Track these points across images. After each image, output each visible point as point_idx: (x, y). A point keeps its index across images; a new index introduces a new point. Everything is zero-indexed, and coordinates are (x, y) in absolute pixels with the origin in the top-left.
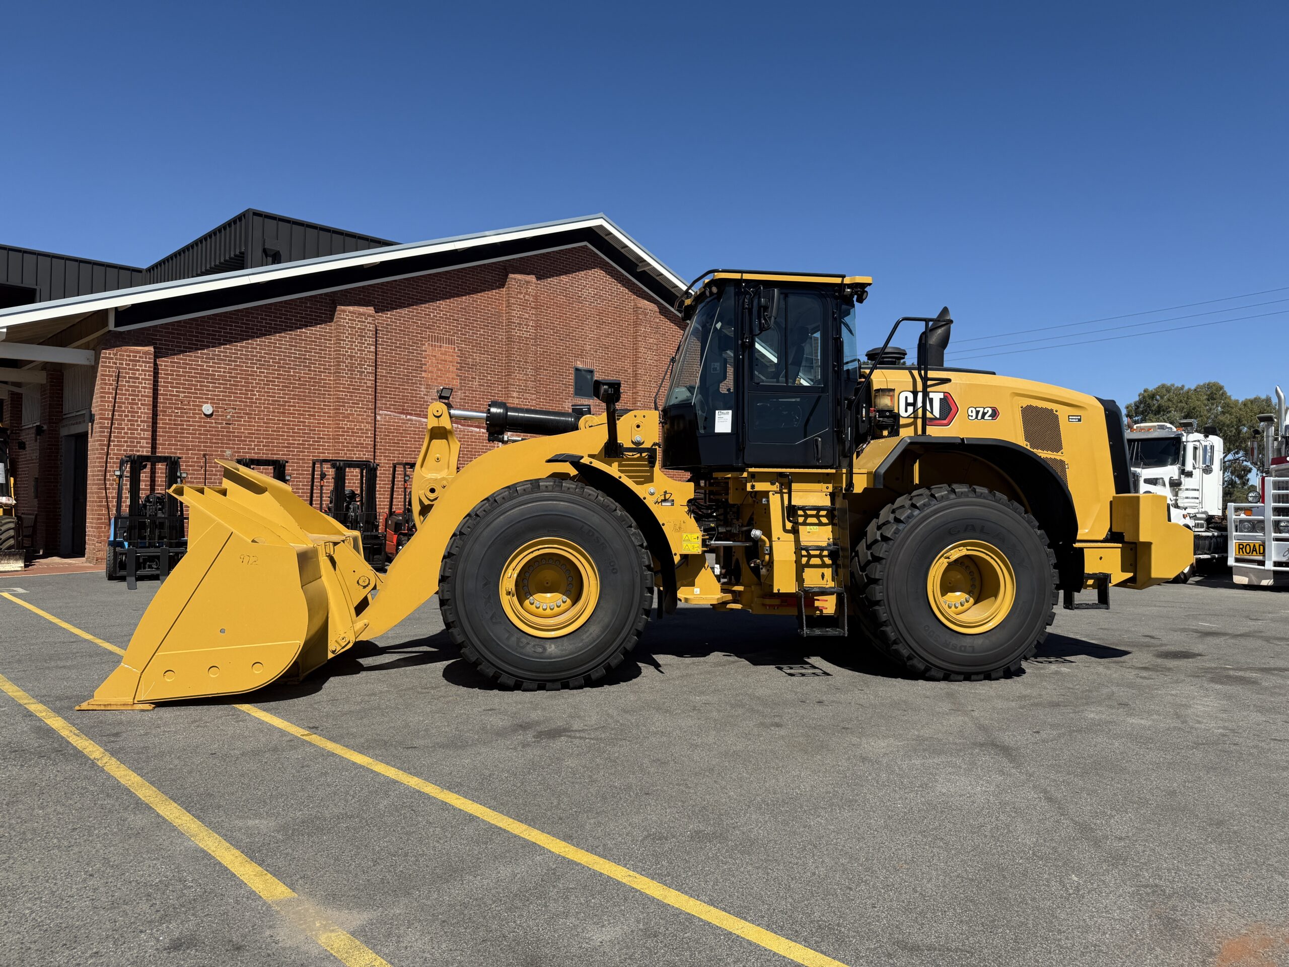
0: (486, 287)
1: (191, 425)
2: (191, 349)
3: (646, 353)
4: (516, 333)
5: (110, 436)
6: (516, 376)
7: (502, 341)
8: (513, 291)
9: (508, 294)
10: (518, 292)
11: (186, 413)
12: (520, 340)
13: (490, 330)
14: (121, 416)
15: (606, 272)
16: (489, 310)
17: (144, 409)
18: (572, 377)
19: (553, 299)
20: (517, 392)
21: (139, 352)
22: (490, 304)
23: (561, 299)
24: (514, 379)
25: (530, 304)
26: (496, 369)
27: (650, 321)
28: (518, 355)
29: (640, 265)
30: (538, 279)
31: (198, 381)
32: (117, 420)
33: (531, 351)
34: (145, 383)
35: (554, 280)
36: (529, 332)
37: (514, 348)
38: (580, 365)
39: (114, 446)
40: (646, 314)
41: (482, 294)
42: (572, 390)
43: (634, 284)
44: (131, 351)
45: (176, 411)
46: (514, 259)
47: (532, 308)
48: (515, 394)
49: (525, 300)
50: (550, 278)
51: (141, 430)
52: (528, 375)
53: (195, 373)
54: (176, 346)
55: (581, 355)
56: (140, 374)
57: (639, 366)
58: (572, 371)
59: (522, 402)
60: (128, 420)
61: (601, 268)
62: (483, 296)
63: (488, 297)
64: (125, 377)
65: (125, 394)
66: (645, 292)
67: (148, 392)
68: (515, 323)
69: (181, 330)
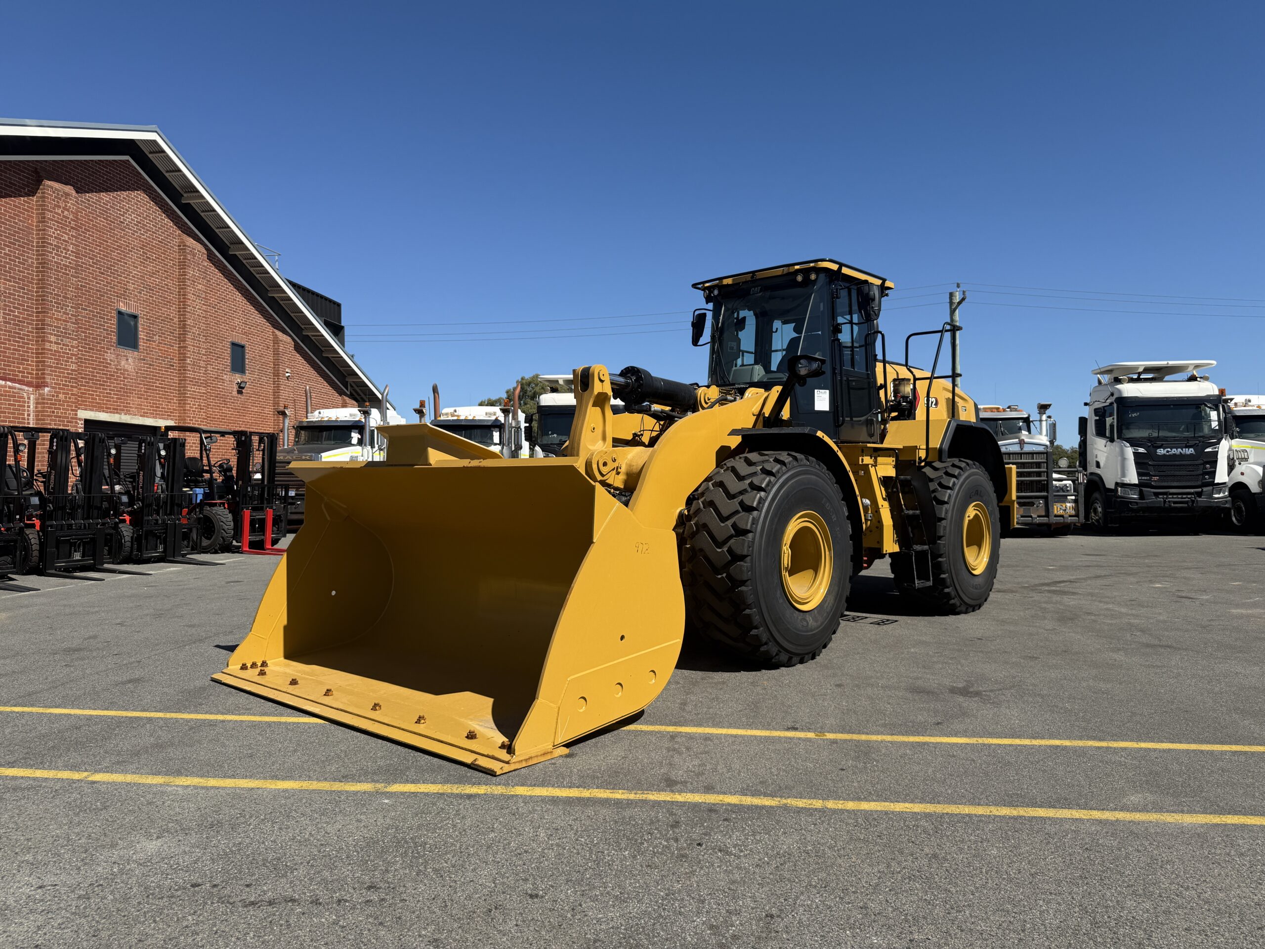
0: (12, 192)
3: (195, 301)
4: (53, 258)
6: (54, 314)
7: (32, 267)
8: (50, 203)
9: (41, 205)
10: (55, 205)
12: (58, 267)
13: (17, 249)
15: (150, 197)
16: (16, 223)
18: (114, 321)
19: (93, 221)
20: (55, 335)
22: (17, 215)
23: (101, 222)
24: (52, 318)
25: (70, 223)
26: (25, 302)
27: (199, 264)
28: (56, 287)
29: (185, 195)
30: (77, 192)
33: (72, 284)
35: (93, 197)
36: (68, 258)
37: (51, 277)
38: (123, 308)
40: (194, 255)
41: (7, 200)
42: (114, 338)
43: (179, 217)
46: (46, 161)
47: (72, 228)
48: (53, 338)
49: (64, 216)
50: (88, 193)
52: (68, 314)
55: (124, 295)
57: (188, 315)
58: (114, 314)
59: (62, 348)
61: (145, 191)
62: (7, 203)
63: (15, 206)
66: (190, 228)
68: (52, 244)
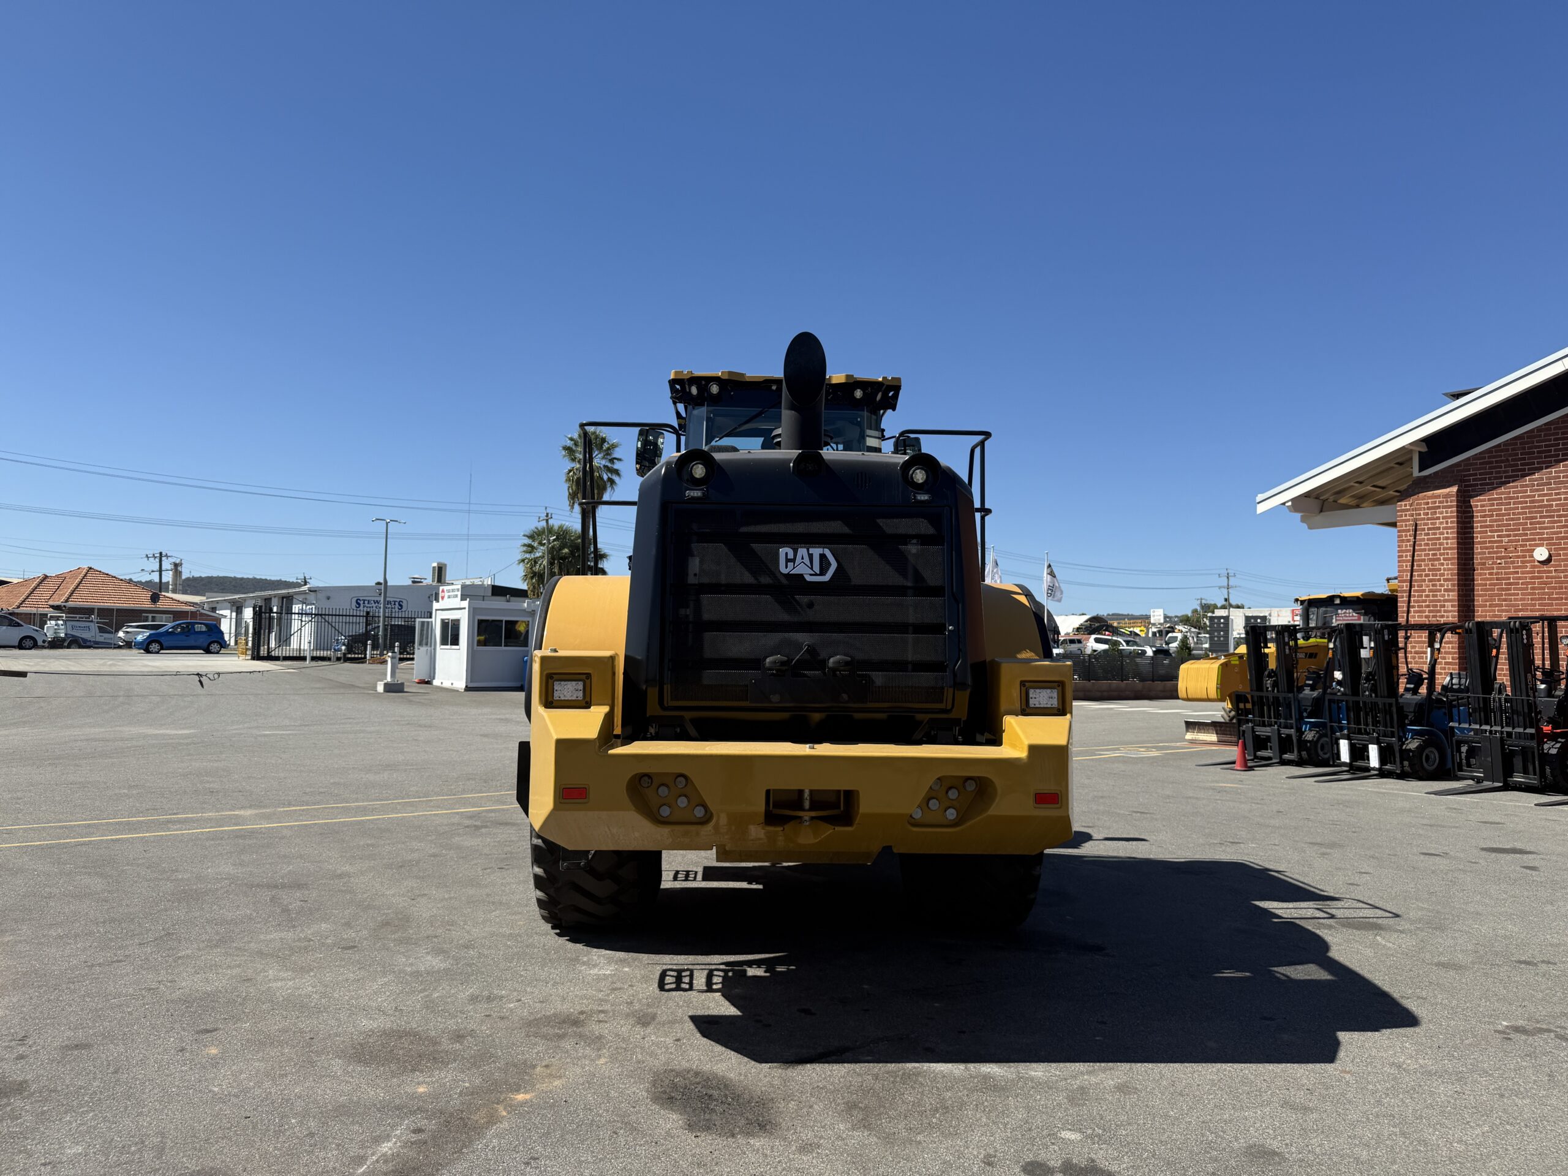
1: (1519, 578)
2: (1515, 478)
5: (1409, 602)
11: (1513, 562)
14: (1421, 576)
17: (1447, 565)
21: (1438, 496)
31: (1527, 518)
32: (1416, 581)
34: (1447, 533)
39: (1415, 612)
44: (1429, 498)
45: (1499, 561)
51: (1445, 590)
53: (1522, 508)
54: (1496, 478)
56: (1441, 523)
60: (1430, 581)
64: (1424, 530)
65: (1425, 550)
67: (1451, 544)
69: (1501, 456)
